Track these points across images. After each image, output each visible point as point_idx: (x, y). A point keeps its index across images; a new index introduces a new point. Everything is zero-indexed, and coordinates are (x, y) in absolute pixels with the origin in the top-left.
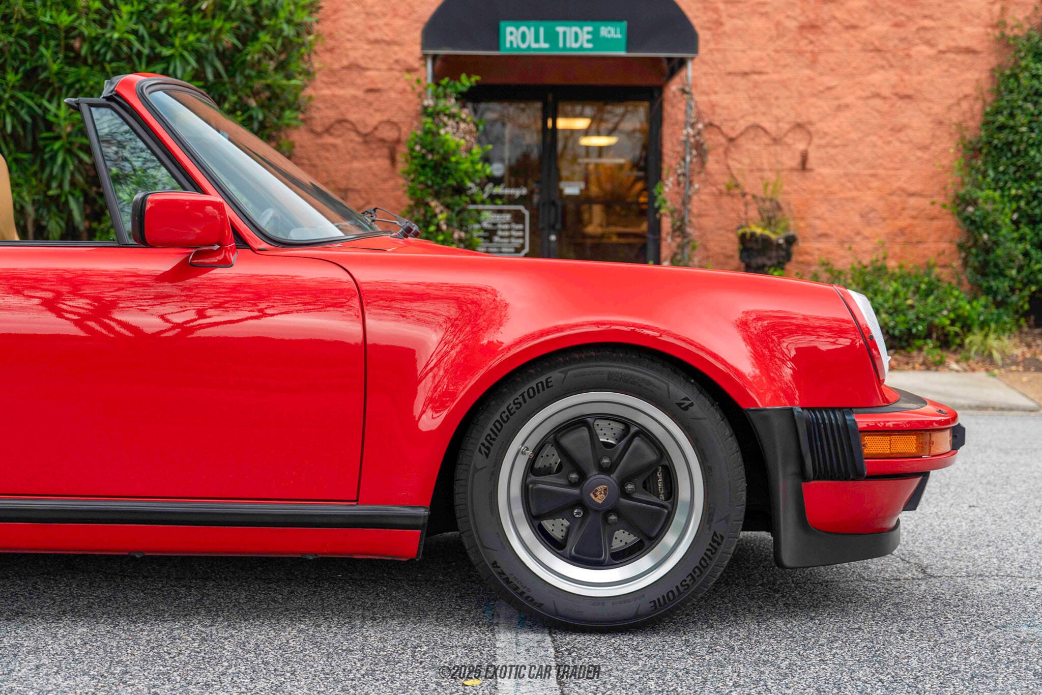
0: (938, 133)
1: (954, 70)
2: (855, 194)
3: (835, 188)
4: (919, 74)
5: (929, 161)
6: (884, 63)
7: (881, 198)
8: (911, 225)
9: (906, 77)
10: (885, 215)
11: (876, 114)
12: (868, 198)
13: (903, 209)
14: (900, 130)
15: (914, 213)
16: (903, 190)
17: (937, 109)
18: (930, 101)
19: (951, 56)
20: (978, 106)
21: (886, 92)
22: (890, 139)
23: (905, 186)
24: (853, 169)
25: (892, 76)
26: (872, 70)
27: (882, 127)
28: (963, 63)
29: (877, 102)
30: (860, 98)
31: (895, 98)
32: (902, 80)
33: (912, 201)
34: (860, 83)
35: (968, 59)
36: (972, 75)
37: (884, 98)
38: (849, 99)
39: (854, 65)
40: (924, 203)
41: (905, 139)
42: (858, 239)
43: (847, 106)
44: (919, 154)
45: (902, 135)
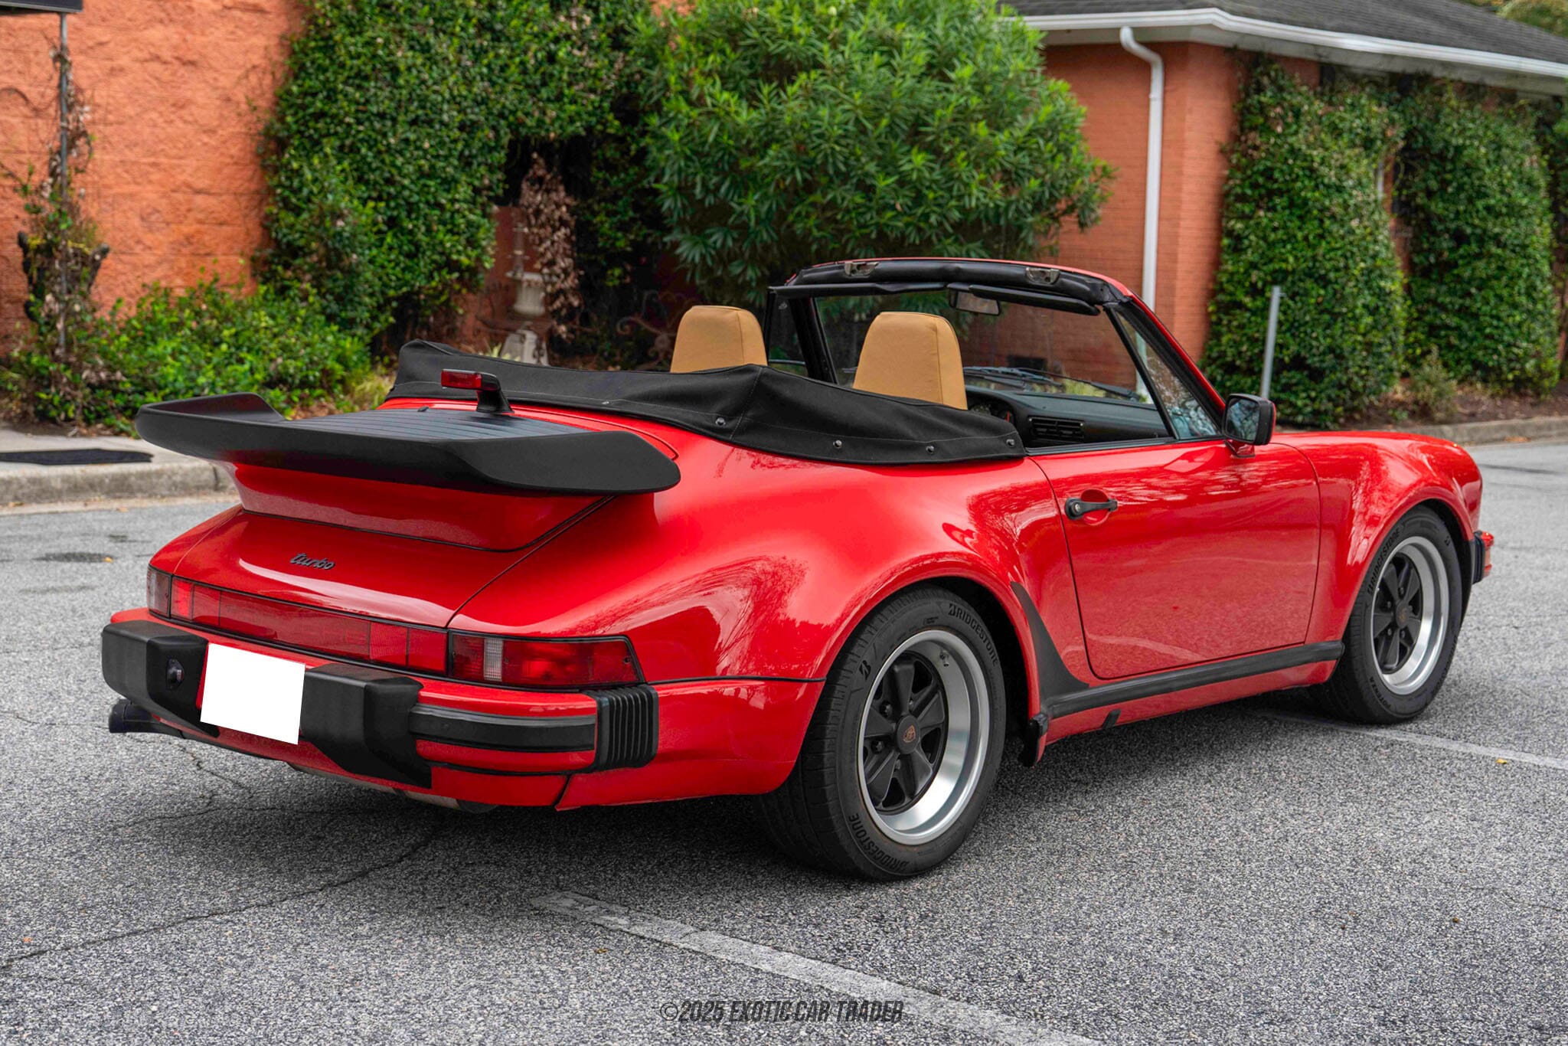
0: (225, 113)
1: (240, 33)
2: (133, 188)
3: (110, 180)
4: (203, 34)
5: (216, 148)
6: (163, 15)
7: (164, 196)
8: (198, 232)
9: (189, 37)
10: (170, 217)
11: (155, 83)
12: (150, 194)
13: (189, 210)
14: (182, 107)
15: (201, 216)
16: (189, 186)
17: (224, 82)
18: (216, 71)
19: (237, 13)
20: (268, 80)
21: (167, 55)
22: (172, 117)
23: (190, 179)
24: (130, 156)
25: (173, 33)
26: (151, 23)
27: (163, 100)
28: (250, 24)
29: (155, 67)
30: (137, 60)
31: (176, 63)
32: (185, 40)
33: (199, 200)
34: (136, 40)
35: (254, 19)
36: (259, 41)
37: (165, 63)
38: (124, 61)
39: (128, 15)
40: (212, 201)
41: (190, 119)
42: (138, 249)
43: (122, 70)
44: (206, 139)
45: (184, 113)
